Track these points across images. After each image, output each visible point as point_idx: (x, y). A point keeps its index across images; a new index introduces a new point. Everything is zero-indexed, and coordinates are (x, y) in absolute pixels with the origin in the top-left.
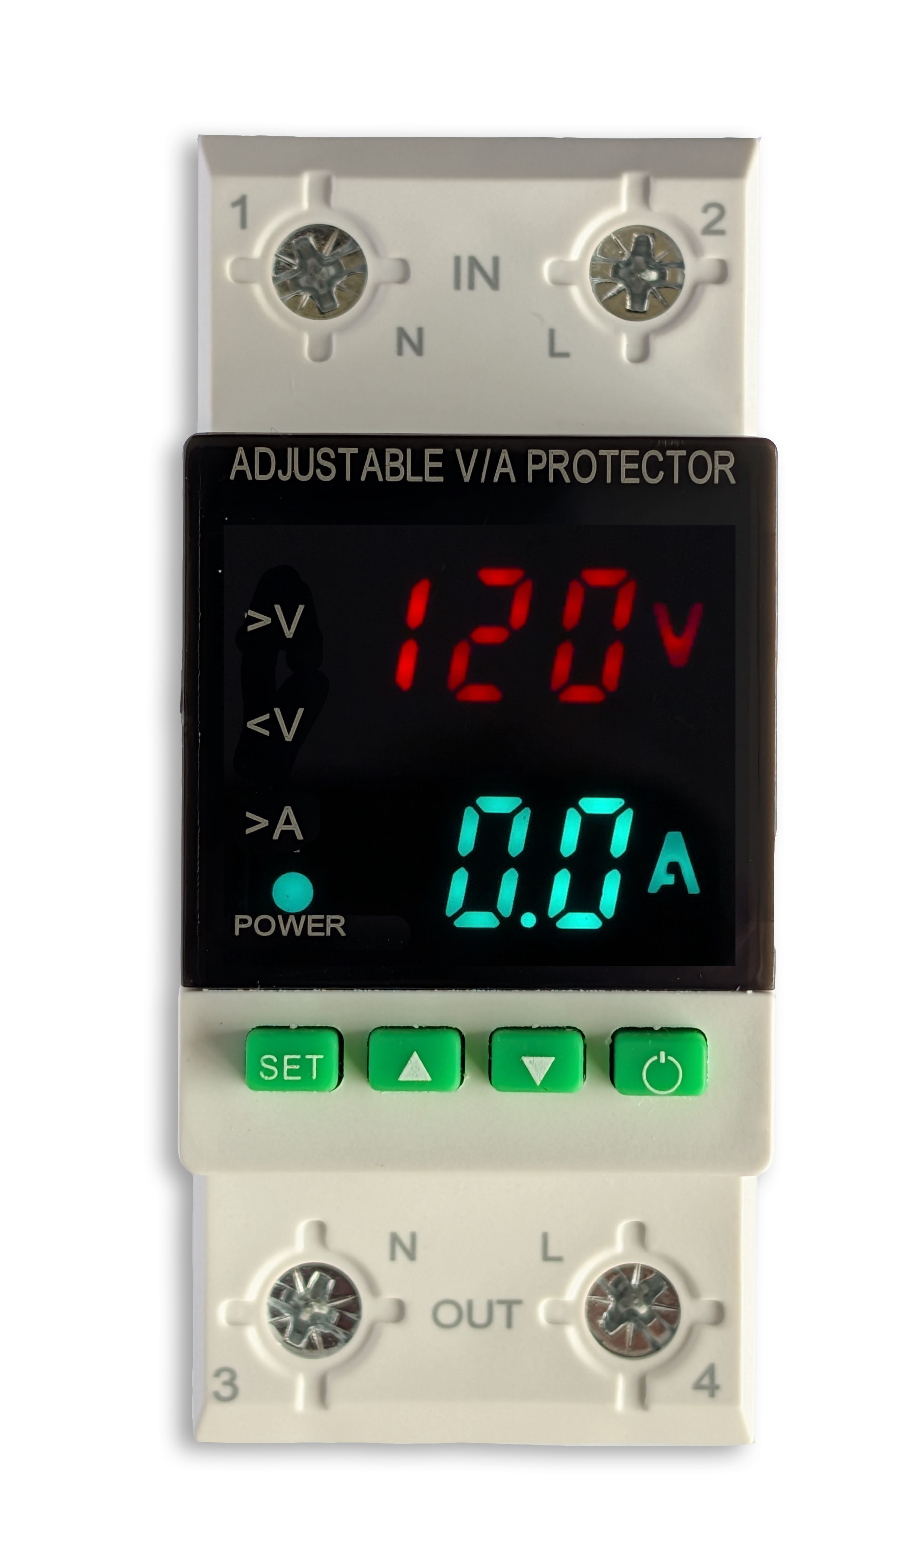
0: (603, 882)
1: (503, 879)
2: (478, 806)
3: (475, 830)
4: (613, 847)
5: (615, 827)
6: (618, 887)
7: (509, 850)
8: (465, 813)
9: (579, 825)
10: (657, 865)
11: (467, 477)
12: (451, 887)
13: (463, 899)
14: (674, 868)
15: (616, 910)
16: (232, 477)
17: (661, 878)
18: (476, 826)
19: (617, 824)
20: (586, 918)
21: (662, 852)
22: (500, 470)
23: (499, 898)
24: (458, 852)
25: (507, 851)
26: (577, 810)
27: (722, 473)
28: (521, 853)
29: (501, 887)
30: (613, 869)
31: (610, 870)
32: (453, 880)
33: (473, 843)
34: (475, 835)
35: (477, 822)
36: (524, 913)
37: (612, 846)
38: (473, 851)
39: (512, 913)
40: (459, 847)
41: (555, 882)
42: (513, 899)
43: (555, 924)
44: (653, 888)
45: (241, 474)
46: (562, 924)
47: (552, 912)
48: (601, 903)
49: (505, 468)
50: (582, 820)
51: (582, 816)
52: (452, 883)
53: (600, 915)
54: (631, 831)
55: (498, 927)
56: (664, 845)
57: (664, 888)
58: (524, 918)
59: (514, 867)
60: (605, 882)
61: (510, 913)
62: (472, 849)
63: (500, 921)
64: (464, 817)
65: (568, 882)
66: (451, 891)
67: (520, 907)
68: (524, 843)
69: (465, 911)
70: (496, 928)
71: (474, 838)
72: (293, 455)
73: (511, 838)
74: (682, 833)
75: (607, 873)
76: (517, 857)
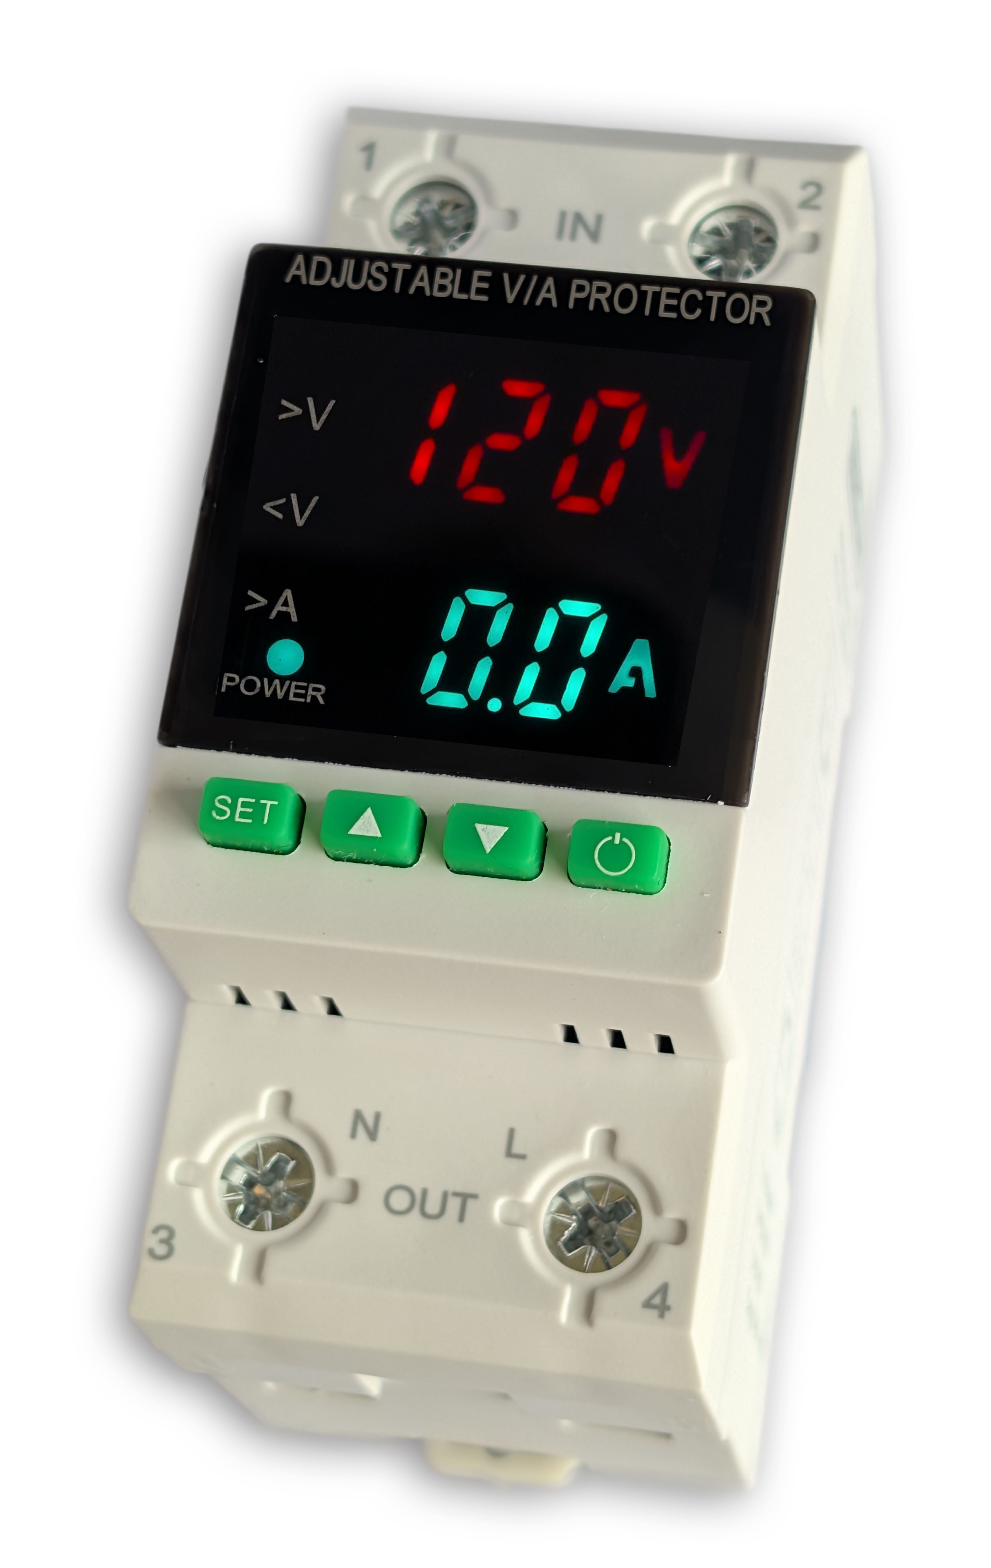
0: (569, 678)
1: (478, 665)
2: (466, 597)
3: (460, 619)
4: (584, 647)
5: (589, 629)
6: (582, 684)
7: (487, 640)
8: (453, 603)
9: (555, 624)
10: (621, 668)
11: (511, 298)
12: (429, 668)
13: (438, 679)
14: (636, 672)
15: (576, 704)
16: (288, 279)
17: (622, 680)
18: (461, 615)
19: (590, 626)
20: (548, 709)
21: (628, 657)
22: (543, 295)
23: (471, 683)
24: (441, 637)
25: (486, 640)
26: (556, 610)
27: (759, 316)
28: (498, 644)
29: (475, 672)
30: (580, 667)
31: (577, 667)
32: (432, 661)
33: (456, 630)
34: (459, 623)
35: (463, 612)
36: (491, 698)
37: (582, 646)
38: (455, 637)
39: (480, 697)
40: (442, 633)
41: (524, 673)
42: (484, 684)
43: (518, 711)
44: (614, 688)
45: (296, 278)
46: (524, 712)
47: (518, 700)
48: (564, 697)
49: (549, 292)
50: (559, 620)
51: (559, 616)
52: (431, 664)
53: (561, 708)
54: (603, 634)
55: (466, 708)
56: (631, 650)
57: (624, 690)
58: (491, 703)
59: (489, 656)
60: (571, 678)
61: (479, 697)
62: (454, 635)
63: (468, 703)
64: (452, 606)
65: (537, 675)
66: (428, 671)
67: (489, 692)
68: (502, 635)
69: (438, 690)
70: (464, 709)
71: (458, 626)
72: (348, 266)
73: (491, 629)
74: (649, 641)
75: (573, 670)
76: (494, 647)
